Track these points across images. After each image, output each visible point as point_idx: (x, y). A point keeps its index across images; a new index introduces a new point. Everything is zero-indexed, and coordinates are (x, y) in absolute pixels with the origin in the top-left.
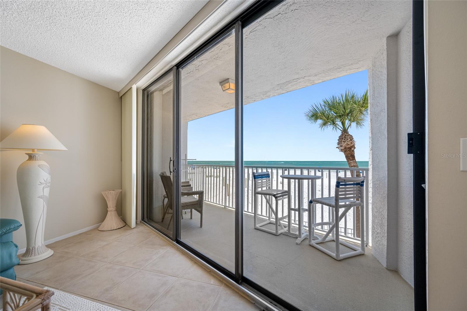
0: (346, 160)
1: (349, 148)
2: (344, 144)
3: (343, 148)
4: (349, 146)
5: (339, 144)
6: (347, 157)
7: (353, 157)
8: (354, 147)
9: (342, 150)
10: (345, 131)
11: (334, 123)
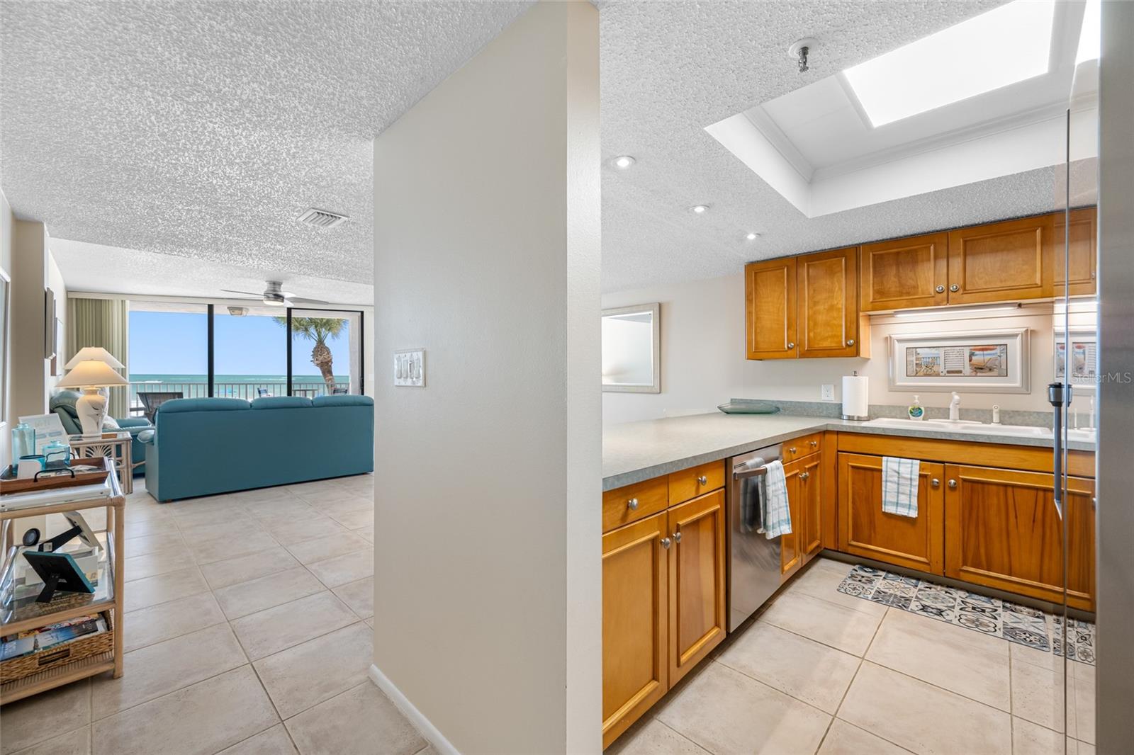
0: (321, 374)
1: (326, 362)
2: (321, 358)
3: (319, 362)
4: (326, 360)
5: (314, 356)
6: (323, 373)
7: (330, 373)
8: (330, 361)
9: (317, 365)
10: (320, 342)
11: (306, 330)
